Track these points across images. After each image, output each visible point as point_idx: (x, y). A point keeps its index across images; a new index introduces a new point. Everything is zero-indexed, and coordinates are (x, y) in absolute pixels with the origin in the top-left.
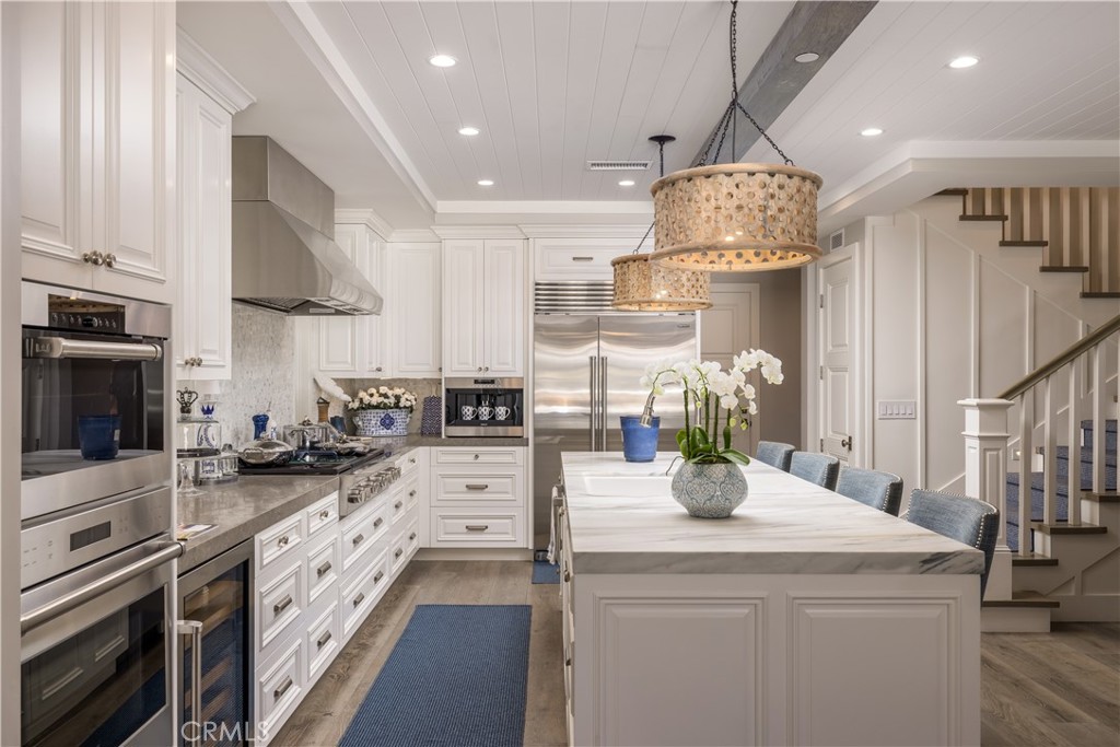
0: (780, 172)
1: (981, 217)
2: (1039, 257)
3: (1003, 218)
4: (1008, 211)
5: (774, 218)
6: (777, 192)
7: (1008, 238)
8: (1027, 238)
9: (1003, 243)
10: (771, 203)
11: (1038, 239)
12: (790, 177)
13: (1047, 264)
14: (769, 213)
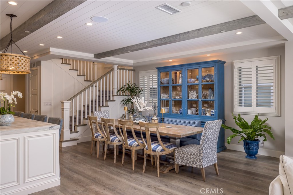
0: (22, 57)
1: (66, 64)
2: (77, 73)
3: (70, 64)
4: (71, 63)
5: (21, 65)
6: (21, 60)
7: (71, 68)
8: (75, 69)
9: (70, 69)
10: (20, 62)
11: (77, 69)
12: (24, 58)
13: (78, 74)
14: (20, 64)
